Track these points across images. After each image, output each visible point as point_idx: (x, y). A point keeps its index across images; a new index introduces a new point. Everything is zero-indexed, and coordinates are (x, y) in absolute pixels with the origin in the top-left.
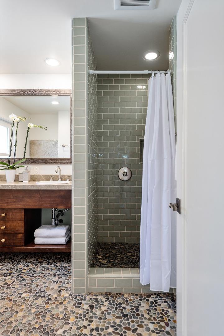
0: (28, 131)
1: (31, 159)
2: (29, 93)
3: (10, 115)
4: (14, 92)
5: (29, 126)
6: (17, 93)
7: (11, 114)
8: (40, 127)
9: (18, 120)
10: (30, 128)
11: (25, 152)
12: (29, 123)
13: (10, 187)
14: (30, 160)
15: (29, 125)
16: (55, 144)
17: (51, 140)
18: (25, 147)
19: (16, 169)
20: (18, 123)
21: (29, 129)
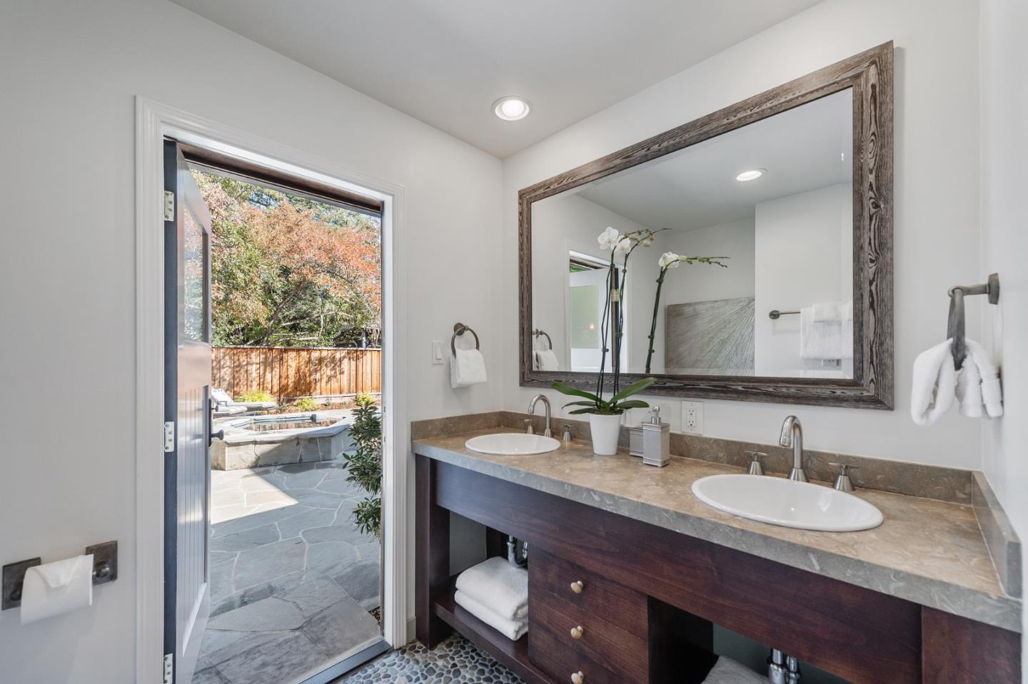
0: (660, 281)
1: (673, 378)
2: (665, 144)
3: (604, 233)
4: (618, 161)
5: (662, 263)
6: (625, 160)
7: (604, 231)
8: (702, 260)
9: (627, 243)
10: (666, 269)
11: (651, 351)
12: (666, 254)
13: (597, 498)
14: (667, 380)
15: (665, 258)
16: (741, 309)
17: (727, 300)
18: (652, 332)
19: (620, 412)
20: (627, 256)
21: (662, 273)
